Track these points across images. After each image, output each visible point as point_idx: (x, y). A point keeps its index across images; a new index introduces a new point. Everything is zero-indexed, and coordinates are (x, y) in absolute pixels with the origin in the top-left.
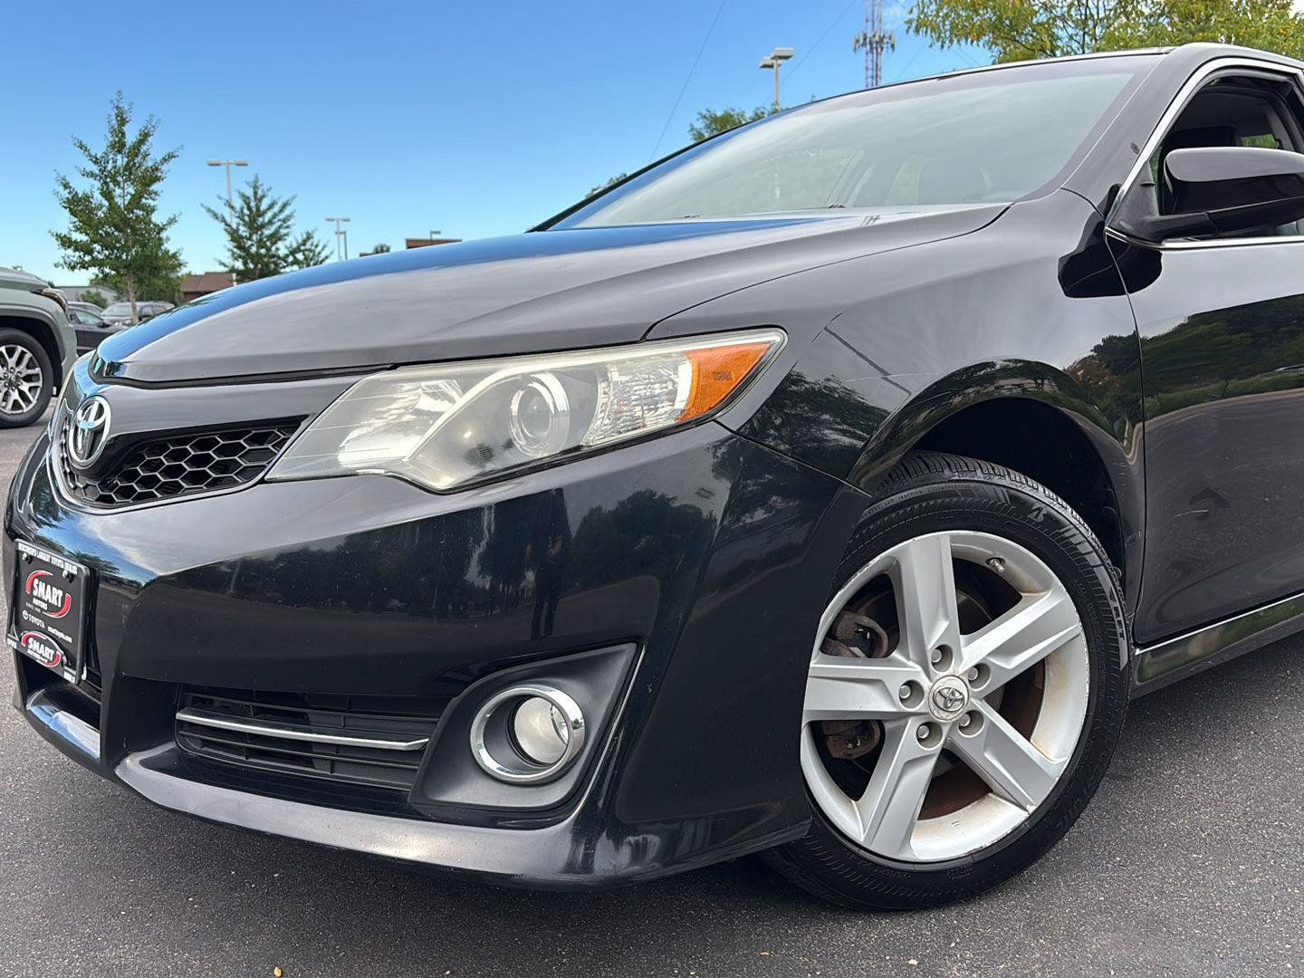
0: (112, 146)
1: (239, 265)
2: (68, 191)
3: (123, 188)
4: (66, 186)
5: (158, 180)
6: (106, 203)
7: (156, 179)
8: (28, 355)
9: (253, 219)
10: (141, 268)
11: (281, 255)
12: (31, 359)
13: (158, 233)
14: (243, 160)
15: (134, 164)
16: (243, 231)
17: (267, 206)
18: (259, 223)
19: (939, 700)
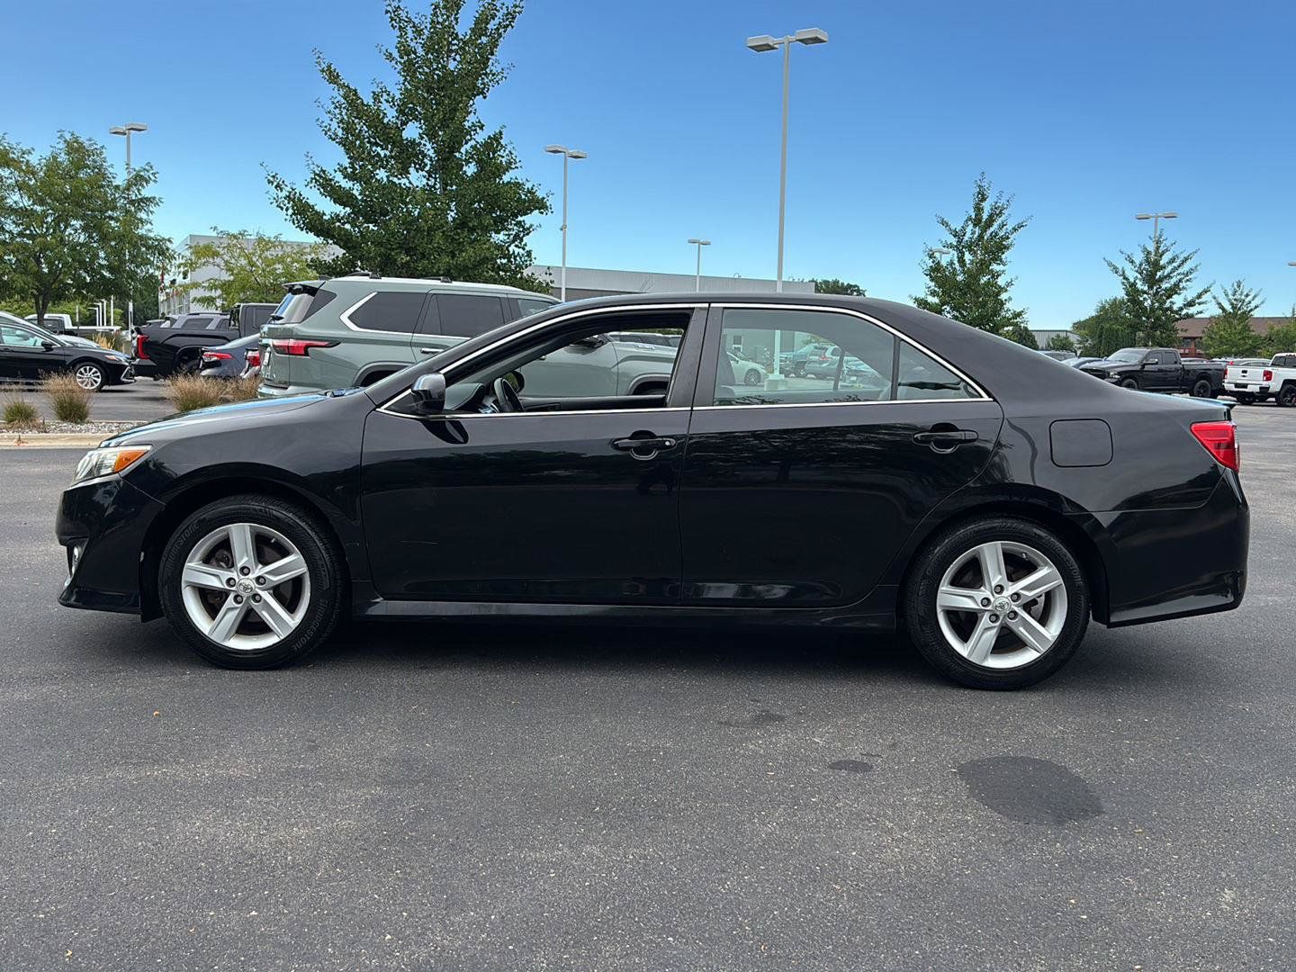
0: (972, 220)
2: (931, 260)
4: (932, 256)
7: (1005, 248)
9: (1152, 271)
11: (1175, 309)
16: (1141, 286)
17: (1167, 260)
18: (1157, 277)
19: (242, 588)
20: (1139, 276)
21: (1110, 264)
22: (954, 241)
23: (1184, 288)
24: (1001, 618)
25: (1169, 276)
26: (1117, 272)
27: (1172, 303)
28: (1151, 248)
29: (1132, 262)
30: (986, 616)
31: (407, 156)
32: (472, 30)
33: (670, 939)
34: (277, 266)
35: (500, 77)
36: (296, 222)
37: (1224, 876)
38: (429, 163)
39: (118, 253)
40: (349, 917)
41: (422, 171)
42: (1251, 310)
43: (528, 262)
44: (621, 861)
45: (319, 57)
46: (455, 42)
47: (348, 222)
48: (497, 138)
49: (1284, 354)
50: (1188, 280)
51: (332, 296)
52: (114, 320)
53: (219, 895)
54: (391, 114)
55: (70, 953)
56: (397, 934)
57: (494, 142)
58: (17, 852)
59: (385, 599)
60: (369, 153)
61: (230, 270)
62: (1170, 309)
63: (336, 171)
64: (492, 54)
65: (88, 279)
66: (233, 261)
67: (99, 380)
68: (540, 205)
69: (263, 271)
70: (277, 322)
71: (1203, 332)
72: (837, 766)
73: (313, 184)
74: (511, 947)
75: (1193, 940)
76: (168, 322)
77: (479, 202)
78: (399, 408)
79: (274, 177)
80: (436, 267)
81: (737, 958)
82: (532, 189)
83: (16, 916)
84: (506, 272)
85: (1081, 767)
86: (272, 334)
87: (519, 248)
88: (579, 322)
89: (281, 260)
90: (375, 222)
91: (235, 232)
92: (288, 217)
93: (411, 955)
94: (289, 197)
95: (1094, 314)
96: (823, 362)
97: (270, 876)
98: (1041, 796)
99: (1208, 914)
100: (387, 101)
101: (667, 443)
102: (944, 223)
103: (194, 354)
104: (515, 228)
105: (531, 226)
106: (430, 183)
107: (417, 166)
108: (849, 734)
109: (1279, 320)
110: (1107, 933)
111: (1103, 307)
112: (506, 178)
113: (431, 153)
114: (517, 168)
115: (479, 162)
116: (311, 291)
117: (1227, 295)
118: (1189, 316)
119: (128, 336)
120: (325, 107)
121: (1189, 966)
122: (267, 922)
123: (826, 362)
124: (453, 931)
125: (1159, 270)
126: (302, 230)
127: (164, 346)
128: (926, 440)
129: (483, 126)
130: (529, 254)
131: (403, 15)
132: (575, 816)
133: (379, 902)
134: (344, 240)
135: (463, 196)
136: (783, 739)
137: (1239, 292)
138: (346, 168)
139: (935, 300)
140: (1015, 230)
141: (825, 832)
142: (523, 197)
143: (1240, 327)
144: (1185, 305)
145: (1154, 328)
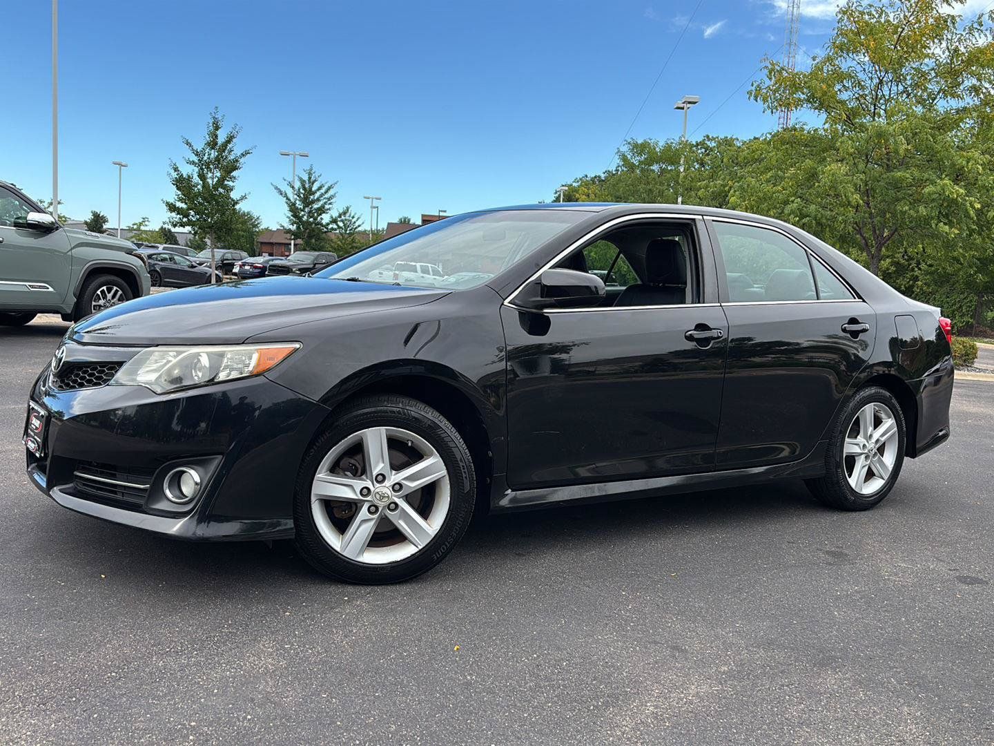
0: (208, 144)
1: (294, 228)
2: (176, 173)
3: (213, 173)
4: (176, 169)
5: (237, 169)
6: (201, 182)
7: (235, 168)
8: (120, 292)
9: (307, 195)
10: (220, 229)
11: (324, 223)
12: (121, 295)
13: (234, 206)
14: (305, 153)
15: (222, 157)
16: (299, 205)
17: (317, 187)
18: (311, 199)
19: (378, 496)
20: (298, 198)
21: (276, 188)
22: (196, 159)
23: (329, 209)
25: (318, 200)
26: (281, 194)
27: (322, 219)
28: (306, 178)
29: (293, 187)
42: (356, 227)
50: (330, 204)
59: (513, 490)
62: (319, 224)
102: (188, 144)
118: (333, 230)
125: (311, 195)
128: (847, 330)
137: (348, 215)
139: (183, 206)
140: (242, 155)
144: (331, 222)
145: (310, 237)
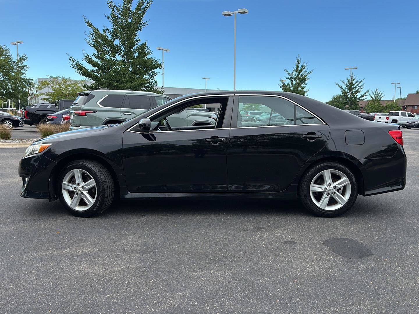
0: (295, 70)
4: (282, 82)
16: (347, 90)
17: (355, 82)
18: (352, 88)
19: (78, 190)
20: (346, 88)
21: (337, 84)
22: (289, 77)
23: (360, 91)
24: (330, 194)
25: (356, 87)
26: (339, 86)
27: (357, 96)
28: (350, 78)
29: (344, 83)
30: (325, 194)
31: (115, 50)
32: (136, 9)
33: (247, 299)
34: (69, 87)
35: (146, 24)
36: (79, 72)
37: (416, 273)
38: (123, 52)
39: (15, 84)
40: (140, 296)
41: (120, 55)
42: (381, 98)
43: (156, 85)
44: (224, 275)
45: (85, 18)
46: (130, 13)
47: (96, 72)
48: (144, 44)
49: (392, 112)
50: (361, 88)
51: (94, 96)
52: (13, 107)
53: (95, 290)
54: (109, 37)
55: (50, 311)
56: (157, 301)
57: (144, 46)
58: (23, 279)
59: (131, 192)
60: (102, 49)
61: (53, 89)
62: (356, 98)
63: (92, 55)
64: (143, 17)
65: (5, 92)
66: (54, 86)
67: (11, 126)
68: (160, 66)
69: (64, 89)
70: (75, 105)
71: (365, 105)
72: (284, 243)
73: (85, 60)
74: (196, 304)
75: (412, 293)
76: (34, 106)
77: (139, 65)
78: (134, 130)
79: (71, 58)
80: (126, 86)
81: (270, 304)
82: (157, 61)
83: (29, 300)
84: (148, 88)
85: (362, 241)
86: (74, 109)
87: (153, 80)
88: (192, 101)
89: (70, 86)
90: (105, 72)
91: (55, 77)
92: (76, 71)
93: (164, 307)
94: (76, 64)
95: (331, 100)
96: (247, 117)
97: (110, 283)
98: (352, 250)
99: (415, 285)
100: (108, 33)
101: (223, 140)
102: (287, 71)
103: (44, 116)
104: (151, 73)
105: (157, 73)
106: (123, 59)
107: (119, 54)
108: (286, 232)
109: (389, 101)
110: (385, 292)
111: (334, 98)
112: (148, 57)
113: (123, 49)
114: (151, 54)
115: (139, 53)
116: (87, 95)
117: (373, 93)
118: (362, 100)
119: (19, 111)
120: (88, 34)
121: (413, 301)
122: (113, 298)
123: (248, 116)
124: (176, 299)
125: (352, 85)
126: (81, 75)
127: (34, 114)
128: (306, 137)
129: (140, 40)
130: (156, 82)
131: (113, 4)
132: (205, 261)
133: (149, 291)
134: (95, 78)
135: (134, 63)
136: (266, 235)
137: (377, 92)
138: (96, 54)
140: (309, 73)
141: (287, 263)
142: (154, 63)
143: (377, 103)
144: (361, 96)
145: (351, 104)
